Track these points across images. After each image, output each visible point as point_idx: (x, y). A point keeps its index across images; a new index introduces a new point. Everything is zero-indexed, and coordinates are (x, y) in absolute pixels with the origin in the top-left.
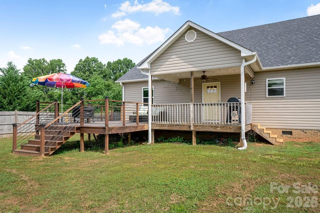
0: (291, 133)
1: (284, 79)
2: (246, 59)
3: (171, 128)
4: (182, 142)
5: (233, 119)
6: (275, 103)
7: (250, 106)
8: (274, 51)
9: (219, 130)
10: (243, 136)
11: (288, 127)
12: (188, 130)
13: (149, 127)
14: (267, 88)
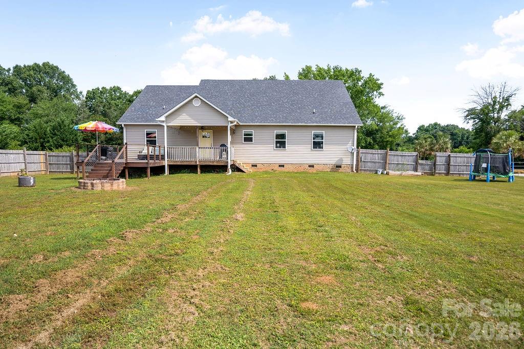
0: (256, 166)
1: (253, 131)
2: (232, 122)
3: (183, 164)
4: (190, 173)
5: (223, 157)
6: (248, 146)
7: (233, 149)
8: (248, 110)
9: (215, 164)
10: (229, 167)
11: (254, 162)
12: (195, 164)
13: (166, 163)
14: (243, 137)
